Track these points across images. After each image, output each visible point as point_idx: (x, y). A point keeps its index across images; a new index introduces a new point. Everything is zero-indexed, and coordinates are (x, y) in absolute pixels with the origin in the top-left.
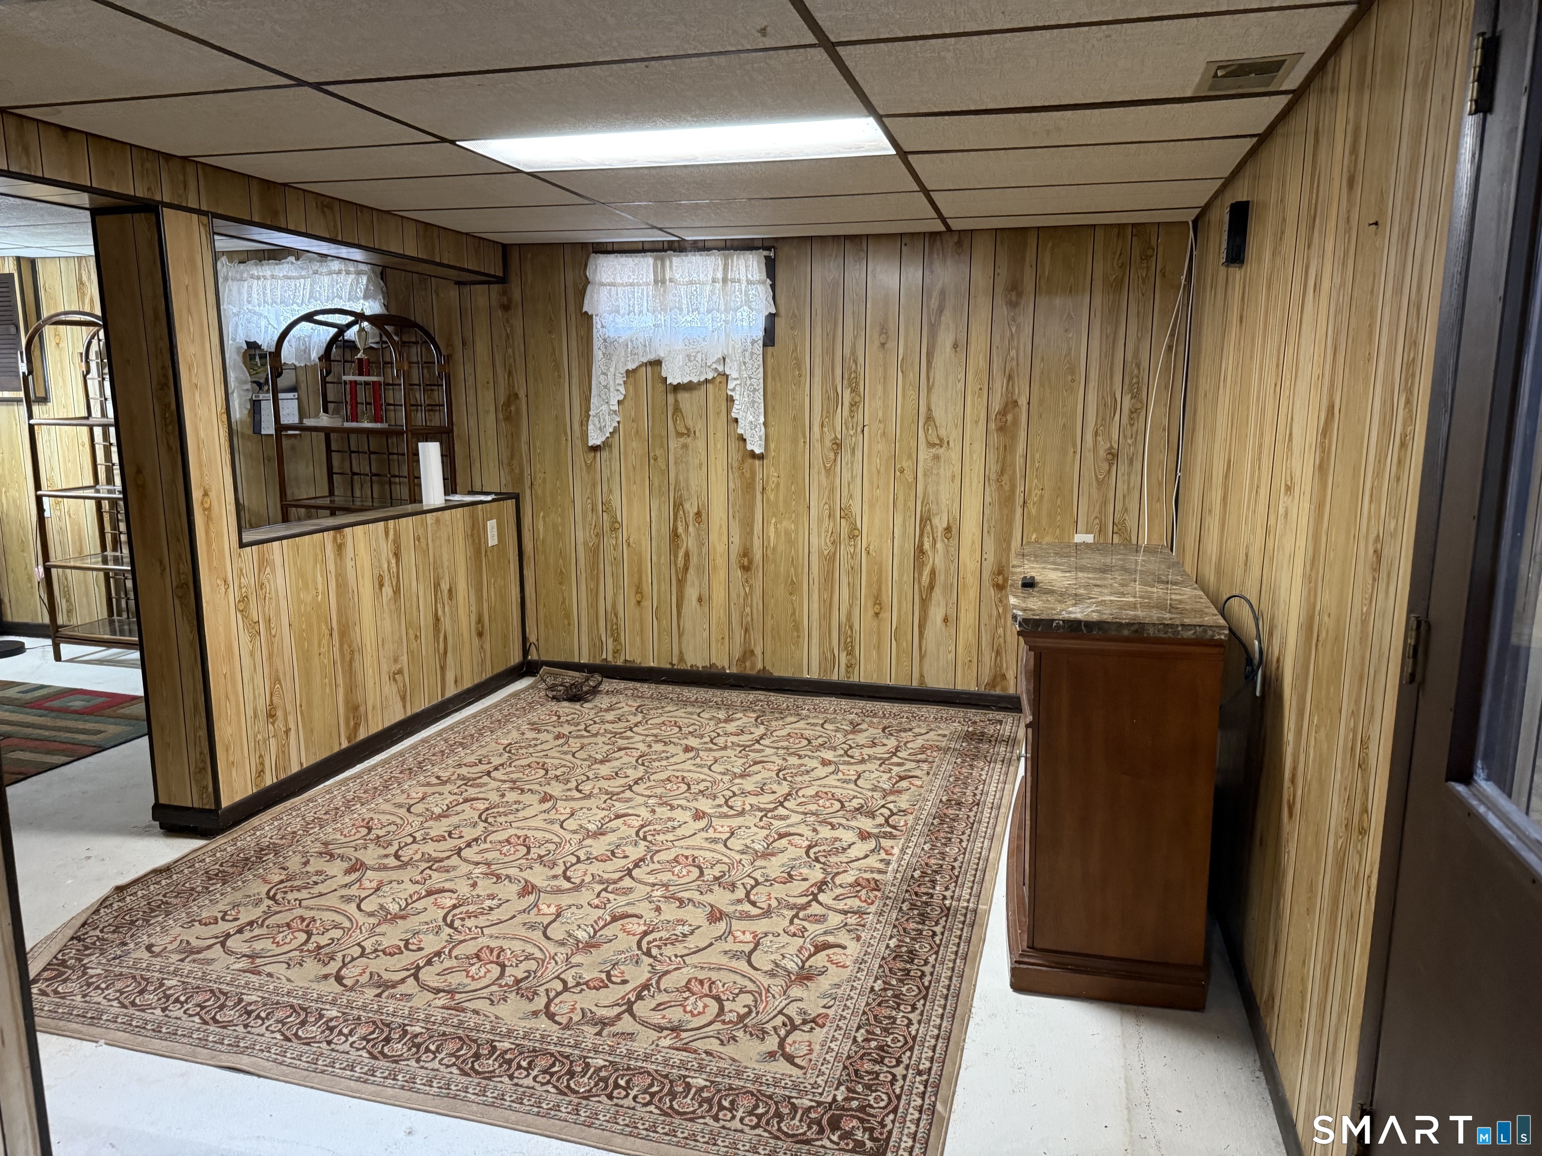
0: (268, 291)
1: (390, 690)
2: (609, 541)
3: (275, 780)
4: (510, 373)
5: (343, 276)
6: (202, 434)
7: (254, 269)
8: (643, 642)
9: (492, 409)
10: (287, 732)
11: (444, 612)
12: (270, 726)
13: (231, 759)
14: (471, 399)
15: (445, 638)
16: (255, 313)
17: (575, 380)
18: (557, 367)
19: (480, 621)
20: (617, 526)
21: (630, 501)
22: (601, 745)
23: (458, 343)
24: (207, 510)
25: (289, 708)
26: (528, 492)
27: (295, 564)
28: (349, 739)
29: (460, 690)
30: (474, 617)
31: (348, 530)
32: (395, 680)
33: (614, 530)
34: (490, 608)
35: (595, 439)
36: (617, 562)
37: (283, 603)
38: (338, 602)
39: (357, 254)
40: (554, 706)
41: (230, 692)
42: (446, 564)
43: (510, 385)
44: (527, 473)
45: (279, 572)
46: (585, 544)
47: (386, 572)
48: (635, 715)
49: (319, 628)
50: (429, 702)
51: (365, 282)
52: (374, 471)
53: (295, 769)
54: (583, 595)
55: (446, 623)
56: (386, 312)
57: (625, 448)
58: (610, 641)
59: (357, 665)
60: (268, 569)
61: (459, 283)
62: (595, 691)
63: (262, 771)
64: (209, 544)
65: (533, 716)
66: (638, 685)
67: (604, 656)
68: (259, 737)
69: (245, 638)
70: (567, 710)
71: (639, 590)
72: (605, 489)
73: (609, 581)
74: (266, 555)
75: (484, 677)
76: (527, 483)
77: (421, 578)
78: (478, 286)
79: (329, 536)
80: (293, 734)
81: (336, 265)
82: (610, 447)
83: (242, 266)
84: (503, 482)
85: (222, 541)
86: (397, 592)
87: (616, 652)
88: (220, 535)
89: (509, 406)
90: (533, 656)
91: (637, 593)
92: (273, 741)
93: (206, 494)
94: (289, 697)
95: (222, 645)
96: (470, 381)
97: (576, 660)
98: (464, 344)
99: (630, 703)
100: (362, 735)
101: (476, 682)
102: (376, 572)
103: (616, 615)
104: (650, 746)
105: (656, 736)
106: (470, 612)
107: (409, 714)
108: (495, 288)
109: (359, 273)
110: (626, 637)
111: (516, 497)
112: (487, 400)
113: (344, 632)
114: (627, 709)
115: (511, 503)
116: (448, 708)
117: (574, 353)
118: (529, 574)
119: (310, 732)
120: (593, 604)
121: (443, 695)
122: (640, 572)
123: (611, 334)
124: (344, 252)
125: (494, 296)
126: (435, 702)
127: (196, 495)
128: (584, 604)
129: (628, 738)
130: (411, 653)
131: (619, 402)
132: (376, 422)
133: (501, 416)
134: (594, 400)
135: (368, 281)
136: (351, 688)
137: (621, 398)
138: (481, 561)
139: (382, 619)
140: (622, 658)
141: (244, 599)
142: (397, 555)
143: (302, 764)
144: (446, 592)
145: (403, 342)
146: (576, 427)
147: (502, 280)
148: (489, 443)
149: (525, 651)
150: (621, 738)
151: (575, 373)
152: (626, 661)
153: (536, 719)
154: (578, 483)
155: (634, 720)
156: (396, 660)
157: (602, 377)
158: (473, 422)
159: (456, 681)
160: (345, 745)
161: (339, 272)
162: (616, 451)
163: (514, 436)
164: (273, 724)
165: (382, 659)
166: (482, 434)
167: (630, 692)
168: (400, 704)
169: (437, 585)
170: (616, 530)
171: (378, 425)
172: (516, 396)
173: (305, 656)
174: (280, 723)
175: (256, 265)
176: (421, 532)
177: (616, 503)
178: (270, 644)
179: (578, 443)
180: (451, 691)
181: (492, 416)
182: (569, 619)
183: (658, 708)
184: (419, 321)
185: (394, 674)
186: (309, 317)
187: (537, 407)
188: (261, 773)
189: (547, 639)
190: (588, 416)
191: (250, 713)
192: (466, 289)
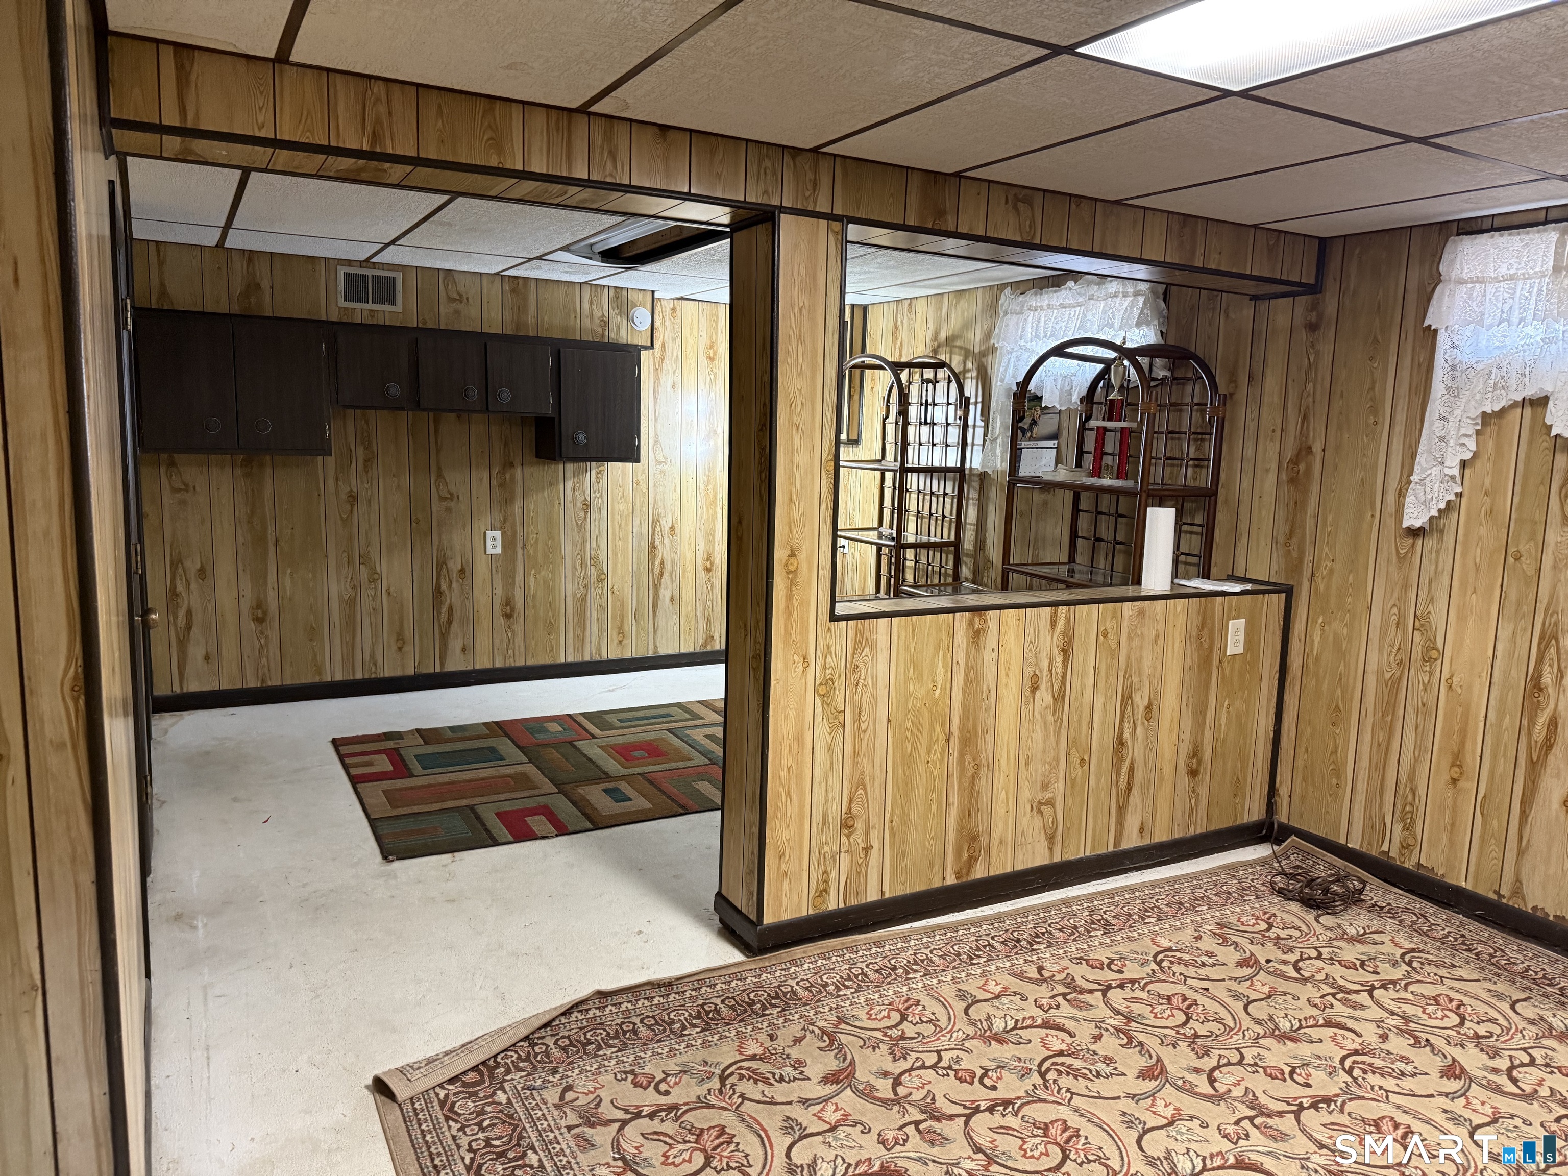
0: (1042, 324)
1: (1032, 825)
2: (1417, 676)
3: (842, 905)
4: (1305, 418)
5: (1118, 300)
6: (797, 484)
7: (1033, 300)
8: (1452, 843)
9: (1274, 466)
10: (867, 849)
11: (1134, 733)
12: (844, 839)
13: (784, 867)
14: (1249, 452)
15: (1132, 769)
16: (1026, 349)
17: (1399, 428)
18: (1375, 410)
19: (1196, 753)
20: (1434, 654)
21: (1462, 618)
22: (1303, 1002)
23: (1244, 378)
24: (792, 574)
25: (874, 820)
26: (1306, 584)
27: (907, 648)
28: (958, 875)
29: (1147, 842)
30: (1185, 749)
31: (992, 614)
32: (1040, 812)
33: (1428, 659)
34: (1215, 740)
35: (1414, 517)
36: (1427, 711)
37: (882, 693)
38: (964, 700)
39: (1140, 271)
40: (1274, 904)
41: (793, 786)
42: (1147, 671)
43: (1303, 434)
44: (1308, 557)
45: (883, 656)
46: (1380, 673)
47: (1046, 672)
48: (1395, 964)
49: (932, 731)
50: (1093, 848)
51: (1141, 304)
52: (1119, 538)
53: (872, 896)
54: (1365, 749)
55: (1136, 750)
56: (1163, 342)
57: (1466, 535)
58: (1398, 828)
59: (982, 784)
60: (867, 650)
61: (1255, 298)
62: (1353, 899)
63: (825, 890)
64: (789, 612)
65: (1231, 914)
66: (1430, 909)
67: (1385, 848)
68: (827, 849)
69: (822, 729)
70: (1288, 918)
71: (1457, 761)
72: (1423, 594)
73: (1410, 736)
74: (867, 633)
75: (1192, 832)
76: (1307, 573)
77: (1101, 685)
78: (1280, 300)
79: (962, 619)
80: (875, 854)
81: (1113, 287)
82: (1442, 532)
83: (1021, 298)
84: (1275, 567)
85: (808, 611)
86: (1059, 698)
87: (1405, 847)
88: (805, 604)
89: (1297, 464)
90: (1282, 816)
91: (1453, 765)
92: (845, 859)
93: (793, 554)
94: (874, 808)
95: (791, 736)
96: (1252, 426)
97: (1342, 841)
98: (1251, 377)
99: (1400, 940)
100: (979, 872)
101: (1177, 835)
102: (1029, 671)
103: (1413, 791)
104: (1384, 1038)
105: (1406, 1019)
106: (1180, 740)
107: (1057, 859)
108: (1302, 300)
109: (1136, 294)
110: (1425, 829)
111: (1288, 592)
112: (1270, 453)
113: (969, 739)
114: (1388, 948)
115: (1277, 601)
116: (1123, 864)
117: (1403, 389)
118: (1291, 701)
119: (900, 855)
120: (1379, 767)
121: (1117, 843)
122: (1463, 733)
123: (1465, 357)
124: (1125, 269)
125: (1299, 311)
126: (1101, 851)
127: (780, 554)
128: (1364, 763)
129: (1355, 1006)
130: (1071, 783)
131: (1464, 464)
132: (1118, 478)
133: (1284, 477)
134: (1421, 459)
135: (1145, 303)
136: (969, 812)
137: (1468, 456)
138: (1210, 674)
139: (1031, 731)
140: (1414, 859)
141: (829, 682)
142: (1066, 652)
143: (883, 893)
144: (1141, 710)
145: (1175, 379)
146: (1391, 498)
147: (1314, 289)
148: (1264, 513)
149: (1271, 807)
150: (1344, 1002)
151: (1401, 417)
152: (1419, 865)
153: (1233, 919)
154: (1381, 582)
155: (1389, 973)
156: (1045, 787)
157: (1438, 424)
158: (1246, 484)
159: (1141, 830)
160: (951, 880)
161: (1116, 295)
162: (1449, 539)
163: (1297, 506)
164: (848, 836)
165: (1024, 784)
166: (1256, 498)
167: (1408, 918)
168: (1045, 844)
169: (1127, 699)
170: (1432, 660)
171: (1120, 483)
172: (1309, 449)
173: (906, 762)
174: (858, 838)
175: (1036, 294)
176: (1109, 625)
177: (1438, 618)
178: (857, 741)
179: (1391, 522)
180: (1131, 841)
181: (1272, 478)
182: (1338, 777)
183: (1443, 965)
184: (1200, 353)
185: (1040, 804)
186: (1059, 351)
187: (1336, 468)
188: (823, 892)
189: (1303, 798)
190: (1409, 482)
191: (817, 817)
192: (1263, 306)
